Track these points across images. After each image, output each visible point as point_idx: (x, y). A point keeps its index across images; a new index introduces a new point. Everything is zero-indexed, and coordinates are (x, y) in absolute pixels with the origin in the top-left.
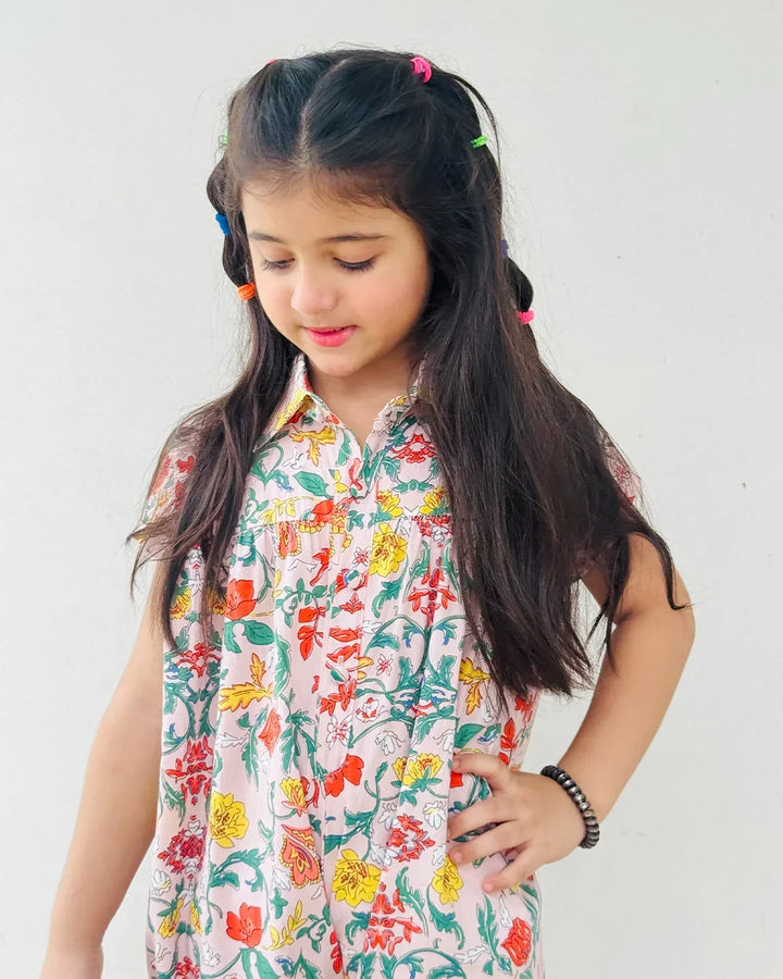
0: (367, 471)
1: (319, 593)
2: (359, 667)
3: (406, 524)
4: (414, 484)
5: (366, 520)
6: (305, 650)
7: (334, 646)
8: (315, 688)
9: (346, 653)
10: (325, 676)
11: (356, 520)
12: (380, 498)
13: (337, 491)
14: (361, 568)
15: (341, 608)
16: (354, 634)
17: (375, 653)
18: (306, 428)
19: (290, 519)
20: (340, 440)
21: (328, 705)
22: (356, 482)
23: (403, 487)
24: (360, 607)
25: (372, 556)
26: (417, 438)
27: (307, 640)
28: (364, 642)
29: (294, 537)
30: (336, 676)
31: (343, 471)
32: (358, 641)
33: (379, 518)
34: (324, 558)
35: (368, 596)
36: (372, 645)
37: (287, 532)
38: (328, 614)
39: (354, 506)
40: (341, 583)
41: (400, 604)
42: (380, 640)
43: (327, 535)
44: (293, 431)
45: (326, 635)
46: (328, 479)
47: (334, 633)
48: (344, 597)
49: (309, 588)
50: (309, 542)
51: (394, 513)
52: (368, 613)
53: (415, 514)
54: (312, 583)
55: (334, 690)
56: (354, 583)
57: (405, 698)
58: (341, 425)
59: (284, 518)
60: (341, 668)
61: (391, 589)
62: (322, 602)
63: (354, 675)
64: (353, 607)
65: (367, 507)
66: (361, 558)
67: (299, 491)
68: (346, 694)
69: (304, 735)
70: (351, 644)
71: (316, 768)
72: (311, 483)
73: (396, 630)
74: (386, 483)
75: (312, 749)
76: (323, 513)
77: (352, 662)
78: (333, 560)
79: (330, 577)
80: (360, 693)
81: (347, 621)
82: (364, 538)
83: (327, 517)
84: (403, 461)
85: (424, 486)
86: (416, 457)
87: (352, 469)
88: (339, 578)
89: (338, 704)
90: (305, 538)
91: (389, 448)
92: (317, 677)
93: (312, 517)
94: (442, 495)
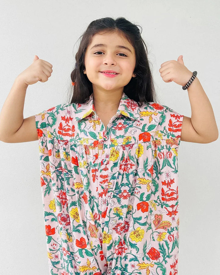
0: (108, 133)
1: (95, 166)
2: (108, 185)
3: (119, 147)
4: (120, 136)
5: (108, 146)
6: (94, 180)
7: (101, 180)
8: (97, 190)
9: (104, 181)
10: (100, 188)
11: (106, 146)
12: (112, 141)
14: (107, 159)
15: (102, 170)
16: (107, 176)
17: (112, 181)
19: (87, 144)
20: (101, 125)
21: (101, 195)
22: (105, 136)
23: (117, 137)
24: (108, 169)
25: (110, 156)
26: (120, 124)
27: (94, 177)
29: (88, 150)
30: (103, 188)
31: (102, 133)
32: (108, 178)
33: (112, 146)
34: (96, 156)
35: (109, 166)
36: (111, 179)
37: (86, 147)
38: (99, 171)
39: (105, 143)
41: (118, 168)
42: (113, 178)
43: (96, 150)
45: (99, 176)
46: (97, 134)
47: (101, 176)
48: (103, 167)
49: (93, 164)
50: (93, 152)
51: (116, 144)
52: (110, 171)
53: (121, 144)
54: (94, 162)
55: (102, 191)
56: (105, 163)
57: (117, 192)
58: (100, 121)
59: (85, 144)
60: (104, 185)
61: (115, 164)
62: (97, 168)
63: (107, 187)
64: (106, 169)
65: (108, 143)
66: (107, 156)
67: (89, 137)
68: (106, 192)
69: (95, 202)
70: (106, 179)
71: (99, 211)
72: (94, 135)
73: (116, 175)
74: (113, 137)
75: (98, 206)
77: (106, 184)
78: (99, 157)
79: (99, 161)
80: (109, 192)
81: (104, 173)
82: (108, 151)
83: (97, 145)
84: (117, 130)
85: (123, 137)
86: (120, 129)
87: (104, 133)
88: (102, 162)
89: (103, 195)
90: (91, 150)
91: (113, 127)
92: (97, 188)
93: (93, 145)
94: (128, 138)
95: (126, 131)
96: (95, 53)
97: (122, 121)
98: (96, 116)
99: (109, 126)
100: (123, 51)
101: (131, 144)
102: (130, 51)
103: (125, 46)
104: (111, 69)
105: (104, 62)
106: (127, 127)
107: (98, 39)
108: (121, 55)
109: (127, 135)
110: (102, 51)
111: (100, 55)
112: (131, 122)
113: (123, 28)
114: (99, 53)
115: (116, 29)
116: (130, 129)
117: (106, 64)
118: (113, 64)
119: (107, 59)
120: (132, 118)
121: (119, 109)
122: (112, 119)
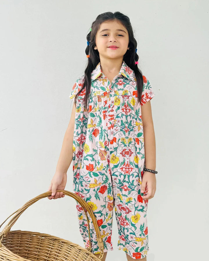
0: (112, 87)
1: (105, 108)
2: (114, 121)
3: (120, 96)
4: (121, 89)
5: (113, 96)
6: (104, 118)
7: (109, 118)
8: (107, 125)
9: (112, 119)
10: (109, 123)
11: (111, 96)
12: (115, 92)
13: (108, 90)
14: (113, 104)
15: (110, 111)
16: (113, 115)
17: (117, 119)
18: (102, 79)
19: (99, 95)
20: (108, 81)
21: (109, 128)
22: (110, 89)
23: (119, 90)
24: (113, 111)
25: (114, 102)
26: (121, 81)
27: (105, 116)
28: (115, 117)
29: (100, 98)
30: (110, 123)
31: (109, 87)
32: (114, 117)
33: (115, 95)
34: (106, 102)
35: (114, 109)
36: (116, 118)
37: (99, 97)
38: (108, 112)
39: (110, 93)
40: (109, 107)
41: (120, 110)
42: (117, 117)
43: (106, 98)
44: (99, 79)
45: (108, 116)
46: (106, 88)
47: (109, 116)
48: (110, 109)
49: (104, 107)
50: (103, 99)
51: (118, 94)
52: (115, 112)
53: (121, 94)
54: (104, 106)
55: (110, 125)
56: (112, 107)
57: (122, 127)
58: (107, 79)
59: (98, 95)
60: (112, 121)
61: (119, 108)
62: (106, 110)
63: (114, 123)
64: (112, 111)
65: (113, 93)
66: (113, 102)
67: (101, 90)
68: (113, 126)
69: (106, 133)
70: (112, 117)
71: (108, 139)
72: (103, 89)
73: (120, 115)
74: (116, 89)
75: (107, 136)
76: (105, 94)
77: (113, 121)
78: (108, 102)
79: (107, 105)
80: (115, 126)
81: (111, 113)
82: (113, 99)
83: (106, 95)
84: (118, 85)
85: (123, 90)
86: (121, 84)
87: (110, 87)
88: (109, 106)
89: (111, 128)
90: (102, 98)
91: (115, 83)
92: (107, 123)
93: (103, 95)
94: (126, 91)
95: (124, 86)
96: (103, 36)
97: (122, 80)
98: (103, 76)
99: (113, 82)
100: (121, 33)
101: (128, 95)
102: (125, 32)
103: (122, 29)
104: (114, 45)
105: (109, 41)
106: (125, 84)
107: (104, 26)
108: (119, 35)
109: (125, 89)
110: (107, 34)
111: (106, 36)
112: (128, 81)
113: (120, 18)
114: (106, 35)
115: (116, 19)
116: (127, 86)
117: (111, 41)
118: (115, 41)
119: (111, 38)
120: (128, 78)
121: (121, 71)
122: (115, 77)
